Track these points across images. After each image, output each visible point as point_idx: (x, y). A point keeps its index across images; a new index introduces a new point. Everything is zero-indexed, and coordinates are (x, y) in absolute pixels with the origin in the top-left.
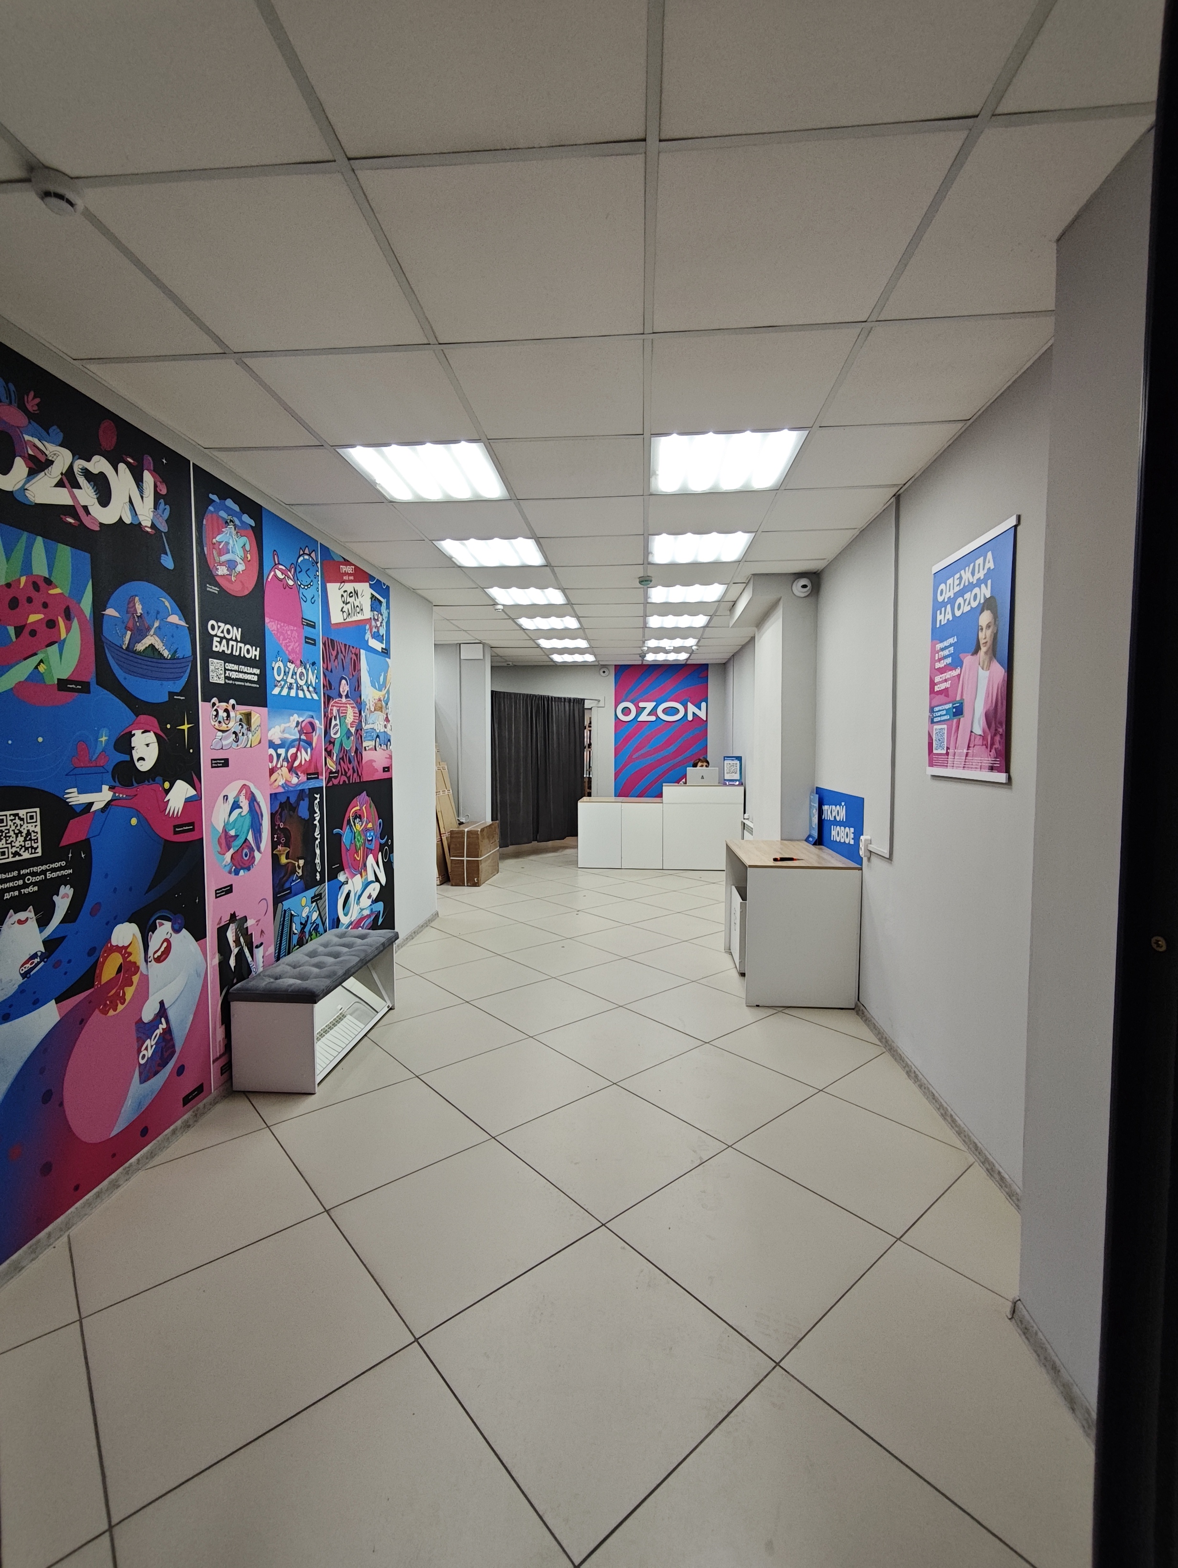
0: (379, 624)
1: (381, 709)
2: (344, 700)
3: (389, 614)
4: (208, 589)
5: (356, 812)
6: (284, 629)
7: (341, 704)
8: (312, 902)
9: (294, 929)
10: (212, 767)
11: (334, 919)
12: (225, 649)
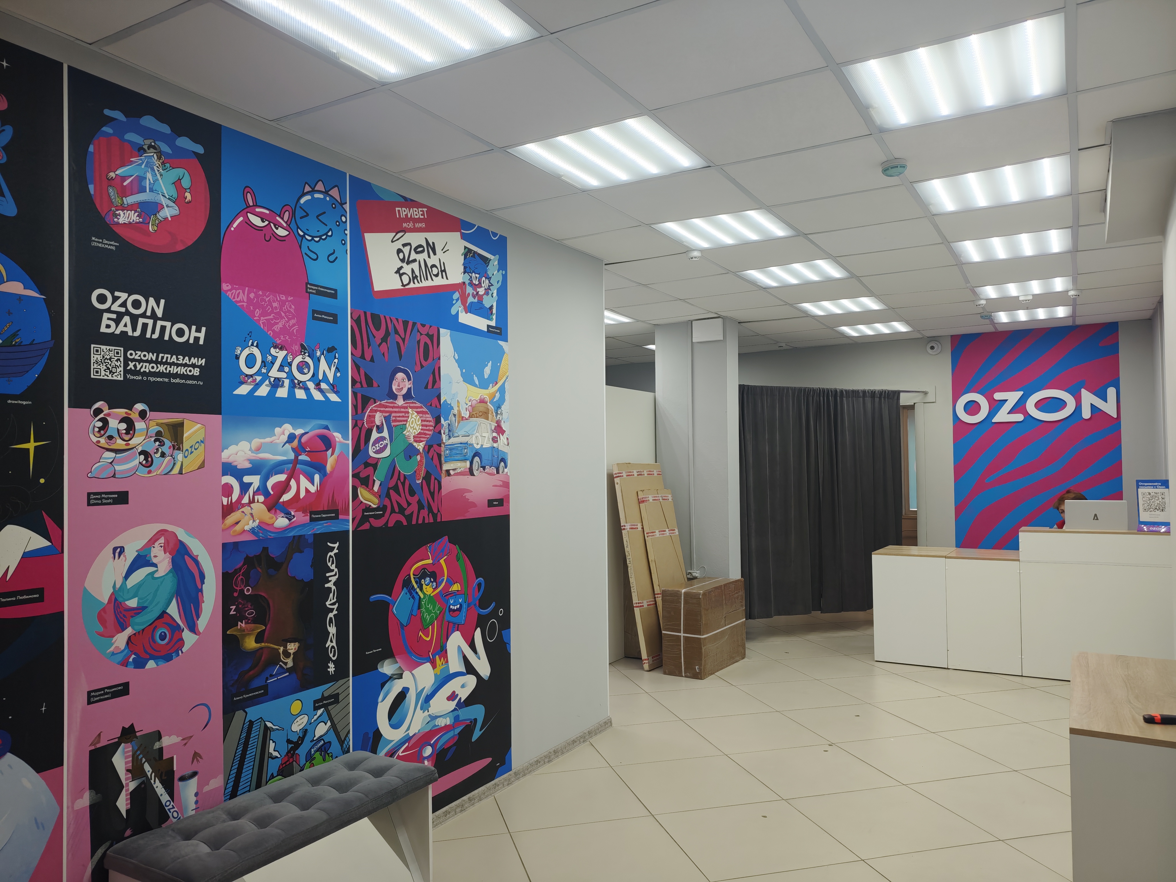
0: (481, 291)
1: (485, 415)
2: (400, 402)
3: (505, 277)
4: (94, 244)
5: (424, 567)
6: (264, 301)
7: (392, 407)
8: (316, 709)
9: (271, 750)
10: (89, 504)
11: (366, 734)
12: (129, 330)
